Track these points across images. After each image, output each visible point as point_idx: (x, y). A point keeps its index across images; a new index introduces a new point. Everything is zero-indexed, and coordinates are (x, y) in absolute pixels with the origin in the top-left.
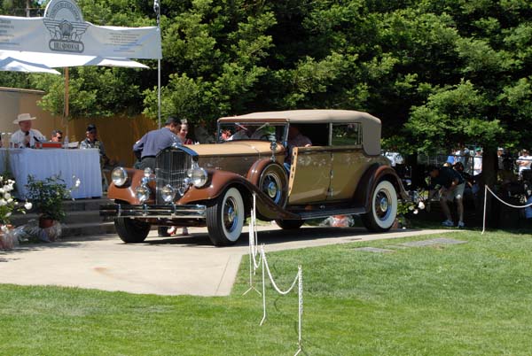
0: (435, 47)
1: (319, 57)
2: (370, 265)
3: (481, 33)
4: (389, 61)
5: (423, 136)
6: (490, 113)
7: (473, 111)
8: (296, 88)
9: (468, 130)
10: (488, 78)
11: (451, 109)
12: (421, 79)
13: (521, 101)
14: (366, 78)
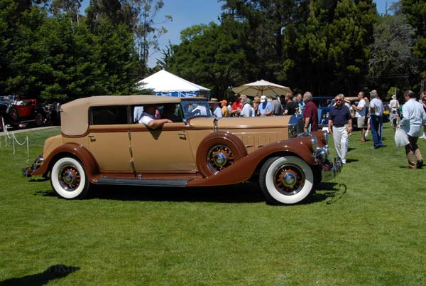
0: (47, 74)
1: (13, 77)
2: (38, 137)
3: (60, 69)
4: (34, 78)
5: (45, 100)
6: (63, 93)
7: (59, 92)
8: (7, 86)
9: (58, 98)
10: (63, 82)
11: (52, 92)
12: (43, 83)
13: (72, 89)
14: (27, 83)
